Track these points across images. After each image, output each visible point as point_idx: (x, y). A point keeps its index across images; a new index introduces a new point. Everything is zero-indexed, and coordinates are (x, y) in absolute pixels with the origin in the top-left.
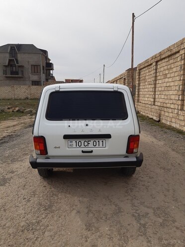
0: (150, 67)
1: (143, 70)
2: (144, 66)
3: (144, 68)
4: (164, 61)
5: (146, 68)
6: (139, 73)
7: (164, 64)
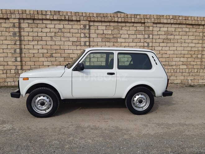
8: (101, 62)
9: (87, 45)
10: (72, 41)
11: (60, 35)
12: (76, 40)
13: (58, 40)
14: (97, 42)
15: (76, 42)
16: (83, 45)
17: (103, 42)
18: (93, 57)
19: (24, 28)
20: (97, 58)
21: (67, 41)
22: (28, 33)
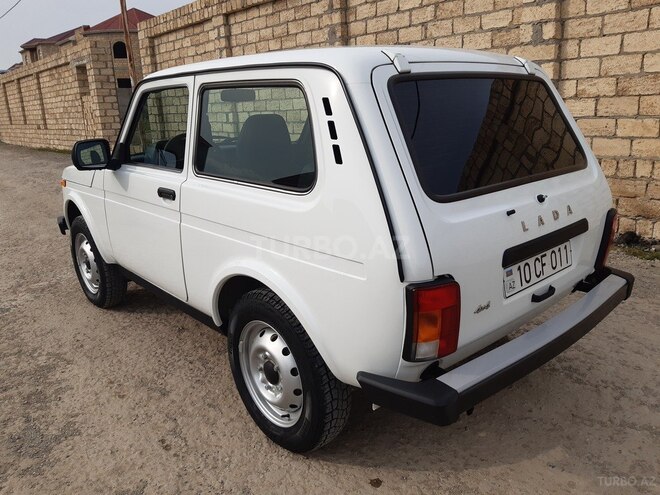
0: (197, 30)
1: (164, 39)
2: (171, 26)
3: (169, 32)
4: (255, 13)
5: (181, 34)
6: (152, 48)
7: (261, 23)
8: (616, 118)
9: (546, 37)
10: (492, 30)
11: (452, 11)
12: (505, 23)
13: (443, 33)
14: (603, 15)
15: (507, 29)
16: (529, 39)
17: (637, 9)
18: (576, 96)
19: (355, 7)
20: (597, 98)
21: (473, 32)
22: (364, 24)
